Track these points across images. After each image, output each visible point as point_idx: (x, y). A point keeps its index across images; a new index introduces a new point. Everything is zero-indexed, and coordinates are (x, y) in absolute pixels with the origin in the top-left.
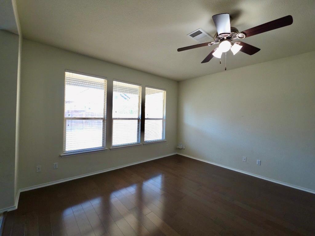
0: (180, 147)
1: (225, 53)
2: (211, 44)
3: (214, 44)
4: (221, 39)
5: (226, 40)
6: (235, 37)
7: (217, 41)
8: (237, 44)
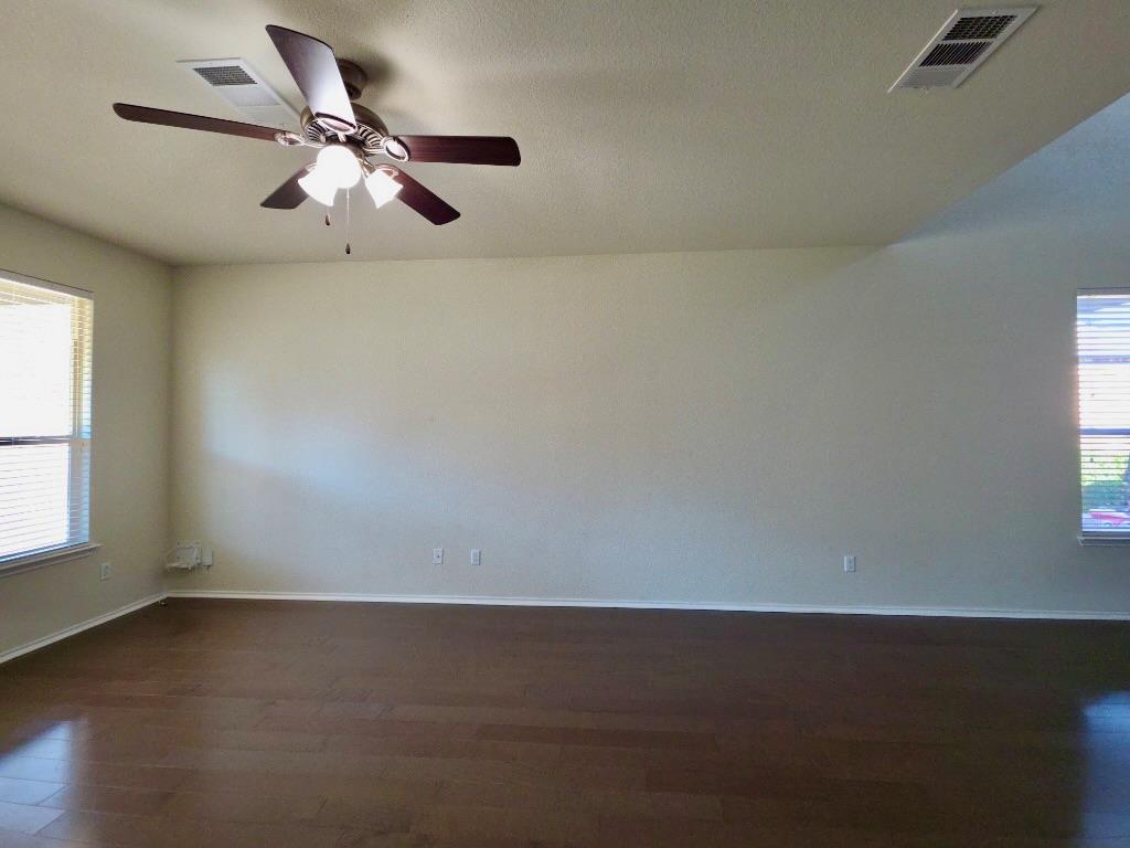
0: (188, 561)
1: (345, 191)
2: (292, 142)
3: (303, 143)
4: (329, 134)
5: (344, 144)
6: (376, 145)
7: (316, 139)
8: (389, 173)
